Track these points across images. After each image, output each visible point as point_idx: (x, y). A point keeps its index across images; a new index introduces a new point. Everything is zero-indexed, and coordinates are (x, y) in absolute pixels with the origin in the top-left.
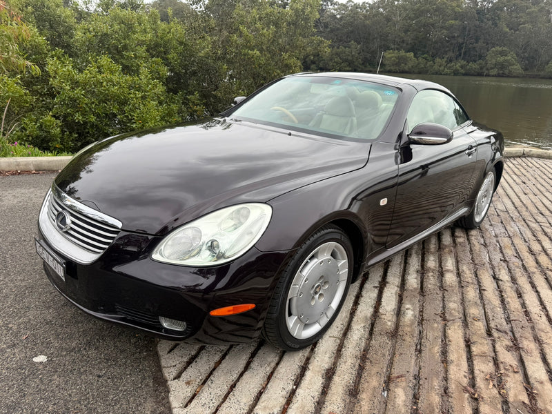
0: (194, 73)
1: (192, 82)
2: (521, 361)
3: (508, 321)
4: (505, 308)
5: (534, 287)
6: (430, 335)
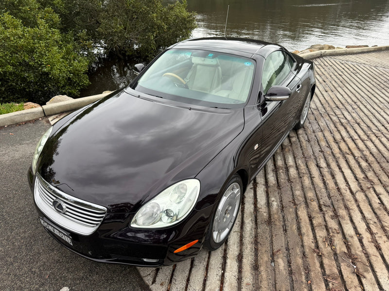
3: (330, 197)
4: (326, 188)
5: (340, 168)
6: (289, 218)
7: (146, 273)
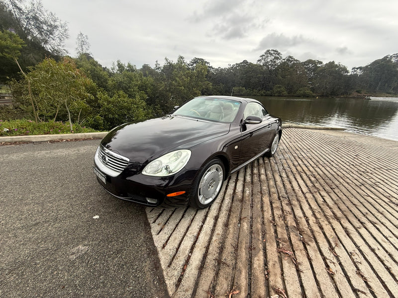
0: (158, 97)
1: (157, 100)
2: (292, 209)
3: (287, 193)
4: (285, 188)
5: (296, 179)
6: (256, 200)
7: (151, 217)
